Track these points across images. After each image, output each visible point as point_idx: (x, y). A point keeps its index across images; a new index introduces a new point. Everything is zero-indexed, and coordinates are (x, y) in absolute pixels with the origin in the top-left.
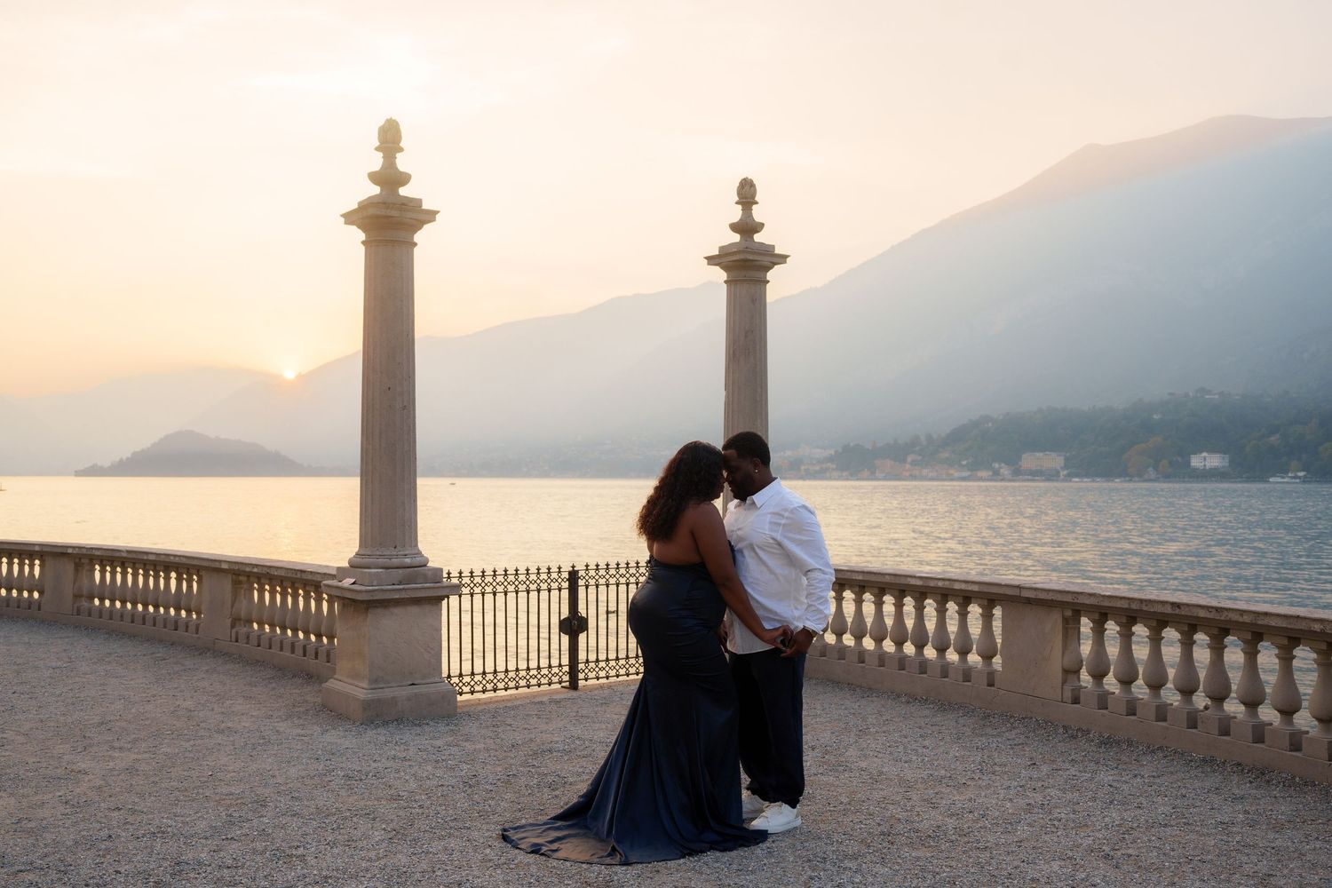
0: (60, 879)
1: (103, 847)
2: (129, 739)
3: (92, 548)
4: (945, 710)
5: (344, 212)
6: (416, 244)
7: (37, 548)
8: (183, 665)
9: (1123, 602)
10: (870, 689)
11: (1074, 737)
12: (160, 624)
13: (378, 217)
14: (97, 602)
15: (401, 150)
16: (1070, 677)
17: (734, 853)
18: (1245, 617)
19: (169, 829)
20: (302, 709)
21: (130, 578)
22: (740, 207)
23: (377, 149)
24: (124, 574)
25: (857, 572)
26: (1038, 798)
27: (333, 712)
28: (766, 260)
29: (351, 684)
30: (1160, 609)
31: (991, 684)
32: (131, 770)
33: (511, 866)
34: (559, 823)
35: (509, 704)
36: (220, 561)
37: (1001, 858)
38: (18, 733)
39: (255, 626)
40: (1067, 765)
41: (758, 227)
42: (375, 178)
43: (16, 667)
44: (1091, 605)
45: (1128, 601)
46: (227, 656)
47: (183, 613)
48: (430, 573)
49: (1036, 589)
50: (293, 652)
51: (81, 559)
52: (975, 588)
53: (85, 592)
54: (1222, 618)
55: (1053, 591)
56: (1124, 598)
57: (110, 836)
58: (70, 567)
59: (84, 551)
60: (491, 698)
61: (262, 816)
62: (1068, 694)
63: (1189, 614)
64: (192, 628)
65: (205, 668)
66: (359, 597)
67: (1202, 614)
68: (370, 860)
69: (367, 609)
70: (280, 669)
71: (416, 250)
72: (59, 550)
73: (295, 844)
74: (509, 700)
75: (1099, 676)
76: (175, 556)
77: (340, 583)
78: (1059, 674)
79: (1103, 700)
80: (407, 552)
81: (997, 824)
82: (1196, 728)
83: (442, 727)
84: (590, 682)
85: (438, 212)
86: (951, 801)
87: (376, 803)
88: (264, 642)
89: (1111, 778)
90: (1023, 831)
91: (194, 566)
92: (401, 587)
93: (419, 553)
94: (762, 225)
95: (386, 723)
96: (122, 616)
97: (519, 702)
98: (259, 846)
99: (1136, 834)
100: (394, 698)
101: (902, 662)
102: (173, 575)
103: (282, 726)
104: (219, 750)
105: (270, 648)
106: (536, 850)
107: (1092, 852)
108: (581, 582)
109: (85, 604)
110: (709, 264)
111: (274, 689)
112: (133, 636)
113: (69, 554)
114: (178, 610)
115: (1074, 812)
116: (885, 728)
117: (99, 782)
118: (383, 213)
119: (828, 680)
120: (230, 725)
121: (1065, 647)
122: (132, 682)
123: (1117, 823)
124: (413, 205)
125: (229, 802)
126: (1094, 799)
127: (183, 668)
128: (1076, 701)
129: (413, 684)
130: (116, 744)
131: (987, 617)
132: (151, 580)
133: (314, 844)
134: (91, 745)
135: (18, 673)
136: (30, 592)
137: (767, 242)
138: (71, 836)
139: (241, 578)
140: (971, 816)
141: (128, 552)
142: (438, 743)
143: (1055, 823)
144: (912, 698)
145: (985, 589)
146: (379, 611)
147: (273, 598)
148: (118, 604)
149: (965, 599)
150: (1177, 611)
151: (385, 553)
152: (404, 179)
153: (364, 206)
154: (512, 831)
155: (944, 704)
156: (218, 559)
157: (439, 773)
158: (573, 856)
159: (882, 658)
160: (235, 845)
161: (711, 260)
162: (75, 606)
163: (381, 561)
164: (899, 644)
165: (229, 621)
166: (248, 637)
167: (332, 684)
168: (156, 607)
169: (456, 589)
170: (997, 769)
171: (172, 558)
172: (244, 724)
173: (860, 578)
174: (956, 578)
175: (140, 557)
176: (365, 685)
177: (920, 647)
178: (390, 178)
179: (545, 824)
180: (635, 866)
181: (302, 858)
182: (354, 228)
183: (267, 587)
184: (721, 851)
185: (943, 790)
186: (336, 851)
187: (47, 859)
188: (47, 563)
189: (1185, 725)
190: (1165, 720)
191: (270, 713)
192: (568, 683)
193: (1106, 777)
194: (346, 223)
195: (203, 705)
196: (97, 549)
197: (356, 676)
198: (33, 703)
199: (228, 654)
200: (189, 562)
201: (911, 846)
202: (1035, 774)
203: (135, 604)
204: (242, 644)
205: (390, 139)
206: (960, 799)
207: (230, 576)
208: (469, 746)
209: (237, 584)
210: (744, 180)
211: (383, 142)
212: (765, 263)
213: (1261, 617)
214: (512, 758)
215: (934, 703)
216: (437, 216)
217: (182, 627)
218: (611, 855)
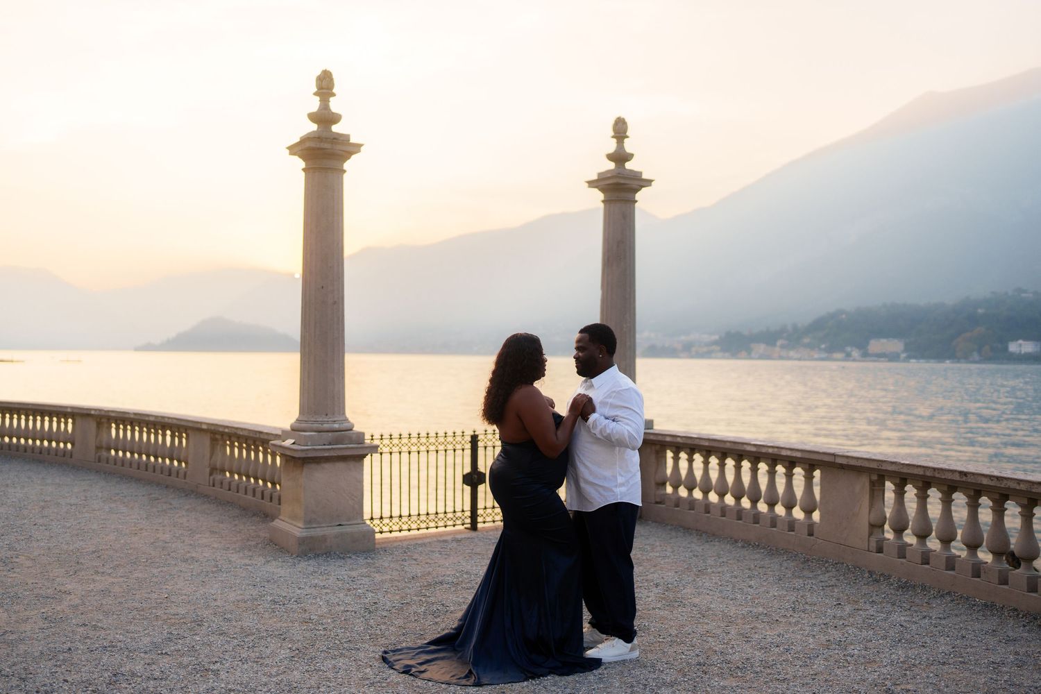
0: (18, 686)
1: (61, 658)
2: (111, 566)
3: (108, 411)
4: (773, 554)
5: (288, 146)
6: (345, 171)
7: (69, 410)
8: (171, 504)
9: (919, 469)
10: (714, 535)
11: (877, 581)
12: (158, 470)
13: (314, 149)
14: (113, 452)
15: (334, 95)
16: (876, 530)
17: (570, 678)
18: (1021, 485)
19: (119, 644)
20: (253, 543)
21: (137, 434)
22: (615, 140)
23: (315, 94)
24: (133, 431)
25: (705, 439)
26: (837, 635)
27: (277, 546)
28: (634, 184)
29: (291, 524)
30: (949, 476)
31: (811, 534)
32: (105, 592)
33: (384, 685)
34: (433, 647)
35: (419, 542)
36: (201, 423)
37: (796, 689)
38: (28, 558)
39: (228, 474)
40: (868, 606)
41: (628, 157)
42: (313, 117)
43: (43, 504)
44: (893, 471)
45: (923, 469)
46: (205, 497)
47: (176, 463)
48: (354, 436)
49: (847, 457)
50: (254, 496)
51: (102, 419)
52: (799, 455)
53: (104, 444)
54: (1002, 486)
55: (862, 458)
56: (920, 466)
57: (70, 649)
58: (93, 425)
59: (103, 413)
60: (406, 536)
61: (196, 634)
62: (873, 545)
63: (974, 481)
64: (181, 475)
65: (187, 507)
66: (296, 455)
67: (985, 481)
68: (271, 676)
69: (303, 465)
70: (244, 509)
71: (345, 176)
72: (85, 412)
73: (214, 660)
74: (420, 538)
75: (899, 530)
76: (169, 418)
77: (283, 443)
78: (865, 529)
79: (902, 550)
80: (336, 419)
81: (798, 658)
82: (979, 577)
83: (361, 561)
84: (487, 525)
85: (362, 145)
86: (763, 636)
87: (290, 625)
88: (234, 486)
89: (903, 618)
90: (819, 665)
91: (183, 426)
92: (330, 447)
93: (346, 420)
94: (632, 155)
95: (317, 556)
96: (131, 464)
97: (428, 540)
98: (186, 660)
99: (916, 671)
100: (324, 536)
101: (740, 513)
102: (168, 432)
103: (234, 557)
104: (179, 576)
105: (238, 492)
106: (407, 671)
107: (876, 685)
108: (480, 444)
109: (104, 454)
110: (589, 187)
111: (236, 525)
112: (138, 480)
113: (93, 415)
114: (172, 460)
115: (866, 649)
116: (720, 570)
117: (77, 601)
118: (318, 146)
119: (681, 527)
120: (193, 555)
121: (871, 505)
122: (128, 518)
123: (902, 660)
124: (343, 140)
125: (173, 621)
126: (885, 637)
127: (170, 507)
128: (880, 550)
129: (340, 525)
130: (100, 570)
131: (809, 478)
132: (152, 436)
133: (230, 660)
134: (80, 570)
135: (43, 508)
136: (65, 444)
137: (636, 169)
138: (40, 648)
139: (218, 437)
140: (777, 649)
141: (135, 414)
142: (354, 574)
143: (849, 658)
144: (747, 544)
145: (807, 456)
146: (313, 466)
147: (240, 453)
148: (128, 455)
149: (791, 463)
150: (964, 479)
151: (318, 420)
152: (335, 119)
153: (304, 140)
154: (391, 654)
155: (772, 550)
156: (200, 421)
157: (348, 599)
158: (436, 677)
159: (724, 510)
160: (166, 659)
161: (592, 184)
162: (99, 454)
163: (316, 426)
164: (738, 498)
165: (208, 470)
166: (222, 483)
167: (277, 523)
168: (156, 458)
169: (374, 449)
170: (807, 607)
171: (166, 419)
172: (205, 554)
173: (707, 444)
174: (782, 446)
175: (144, 418)
176: (301, 525)
177: (754, 501)
178: (325, 118)
179: (419, 648)
180: (485, 686)
181: (216, 673)
182: (295, 157)
183: (236, 444)
184: (560, 675)
185: (757, 625)
186: (245, 666)
187: (14, 668)
188: (77, 421)
189: (970, 575)
190: (953, 569)
191: (229, 545)
192: (469, 526)
193: (899, 617)
194: (290, 154)
195: (177, 538)
196: (113, 411)
197: (294, 517)
198: (47, 533)
199: (206, 496)
200: (178, 423)
201: (721, 675)
202: (839, 613)
203: (140, 455)
204: (217, 488)
205: (325, 85)
206: (771, 634)
207: (209, 435)
208: (378, 577)
209: (214, 441)
210: (618, 118)
211: (320, 87)
212: (634, 186)
213: (1036, 486)
214: (409, 588)
215: (764, 548)
216: (362, 148)
217: (174, 473)
218: (467, 677)
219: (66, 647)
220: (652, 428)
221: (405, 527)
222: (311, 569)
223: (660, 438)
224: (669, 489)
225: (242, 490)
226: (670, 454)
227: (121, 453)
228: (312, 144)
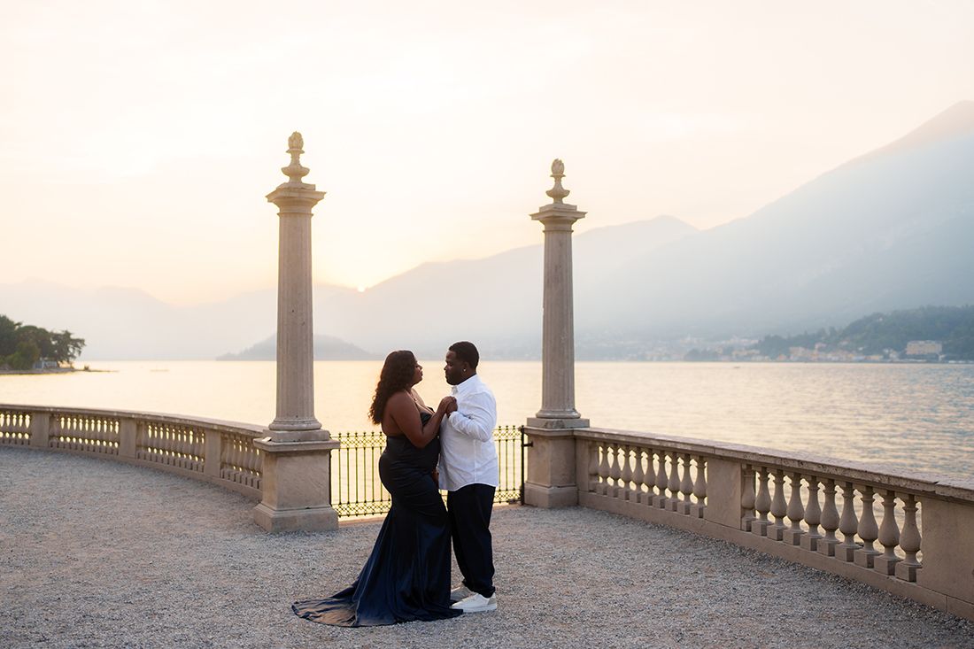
1: (51, 604)
2: (119, 539)
3: (145, 415)
4: (671, 533)
5: (267, 194)
6: (312, 215)
7: (115, 414)
8: (187, 492)
11: (743, 555)
12: (183, 465)
13: (285, 197)
14: (150, 450)
15: (303, 152)
16: (747, 512)
17: (429, 623)
20: (240, 523)
21: (168, 434)
22: (553, 179)
23: (288, 152)
24: (164, 431)
27: (256, 526)
28: (569, 216)
29: (269, 507)
30: (791, 464)
31: (701, 517)
32: (105, 559)
33: (283, 624)
34: (335, 600)
36: (213, 424)
37: (605, 632)
38: (56, 533)
39: (234, 467)
40: (720, 574)
41: (565, 193)
42: (286, 171)
43: (83, 492)
44: (754, 461)
45: (774, 459)
46: (216, 486)
47: (196, 458)
48: (320, 434)
49: (723, 449)
51: (141, 422)
52: (689, 448)
53: (143, 443)
55: (732, 451)
56: (771, 457)
57: (60, 598)
58: (134, 427)
59: (141, 417)
60: (372, 519)
61: (160, 589)
62: (744, 524)
64: (200, 469)
65: (199, 495)
66: (271, 449)
68: (201, 618)
69: (277, 457)
70: (243, 496)
71: (313, 218)
72: (128, 416)
73: (164, 607)
75: (764, 512)
76: (191, 420)
77: (263, 440)
78: (738, 510)
79: (765, 528)
80: (305, 419)
82: (816, 549)
83: (323, 538)
85: (325, 193)
86: (611, 595)
87: (237, 583)
88: (238, 478)
89: (741, 583)
90: (638, 616)
91: (201, 427)
92: (299, 443)
93: (315, 421)
94: (568, 192)
95: (287, 533)
96: (162, 460)
100: (294, 517)
101: (651, 499)
103: (220, 533)
105: (240, 482)
106: (306, 615)
109: (143, 451)
110: (532, 219)
111: (232, 509)
112: (168, 473)
113: (134, 418)
114: (193, 456)
117: (81, 565)
118: (289, 195)
120: (188, 532)
121: (743, 491)
124: (309, 189)
127: (185, 494)
128: (749, 529)
129: (308, 508)
130: (109, 543)
131: (701, 468)
132: (179, 436)
137: (572, 203)
139: (226, 436)
141: (165, 417)
142: (310, 548)
144: (656, 526)
145: (695, 449)
146: (285, 459)
147: (243, 449)
148: (161, 452)
149: (687, 456)
150: (801, 467)
151: (290, 420)
152: (305, 172)
153: (279, 189)
154: (302, 603)
155: (671, 530)
156: (213, 422)
157: (294, 566)
158: (327, 620)
159: (639, 495)
161: (534, 217)
162: (139, 451)
163: (288, 425)
164: (651, 486)
165: (219, 464)
166: (230, 475)
167: (260, 507)
168: (182, 454)
169: (337, 445)
171: (189, 421)
173: (626, 439)
174: (679, 441)
175: (170, 420)
176: (276, 508)
177: (663, 489)
178: (295, 171)
182: (272, 204)
183: (240, 441)
188: (122, 424)
189: (810, 548)
190: (799, 544)
191: (219, 525)
194: (269, 201)
195: (180, 519)
196: (149, 415)
197: (271, 502)
198: (78, 515)
199: (218, 486)
200: (200, 425)
201: (553, 623)
202: (689, 579)
203: (170, 452)
204: (226, 480)
205: (296, 145)
206: (617, 593)
207: (220, 434)
208: (328, 550)
209: (224, 440)
210: (556, 160)
211: (291, 147)
212: (571, 219)
213: (847, 471)
214: (348, 558)
215: (667, 529)
216: (325, 195)
217: (195, 467)
218: (350, 621)
219: (57, 597)
220: (589, 427)
221: (370, 511)
222: (277, 543)
223: (590, 435)
224: (601, 480)
225: (244, 481)
226: (601, 449)
227: (155, 451)
228: (283, 194)
